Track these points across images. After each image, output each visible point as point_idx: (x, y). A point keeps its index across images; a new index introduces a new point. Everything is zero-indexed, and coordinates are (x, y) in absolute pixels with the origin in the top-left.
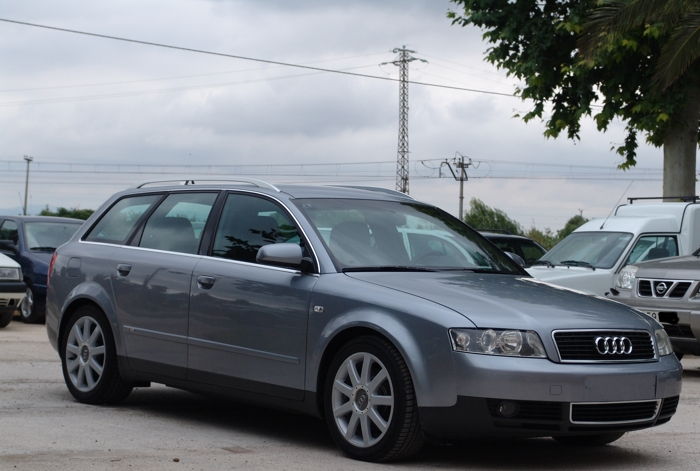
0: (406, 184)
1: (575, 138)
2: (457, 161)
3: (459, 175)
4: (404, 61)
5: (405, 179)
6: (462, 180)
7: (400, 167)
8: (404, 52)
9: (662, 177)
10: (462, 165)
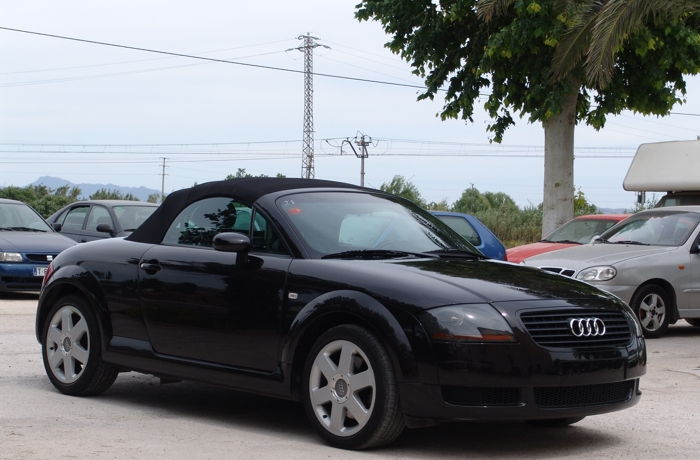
0: (311, 160)
1: (468, 120)
2: (359, 140)
3: (359, 153)
4: (309, 47)
5: (311, 157)
6: (363, 157)
7: (306, 145)
8: (308, 39)
9: (543, 154)
10: (364, 144)
